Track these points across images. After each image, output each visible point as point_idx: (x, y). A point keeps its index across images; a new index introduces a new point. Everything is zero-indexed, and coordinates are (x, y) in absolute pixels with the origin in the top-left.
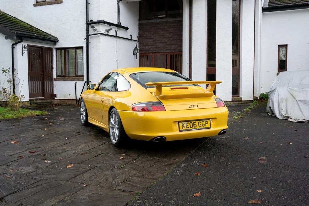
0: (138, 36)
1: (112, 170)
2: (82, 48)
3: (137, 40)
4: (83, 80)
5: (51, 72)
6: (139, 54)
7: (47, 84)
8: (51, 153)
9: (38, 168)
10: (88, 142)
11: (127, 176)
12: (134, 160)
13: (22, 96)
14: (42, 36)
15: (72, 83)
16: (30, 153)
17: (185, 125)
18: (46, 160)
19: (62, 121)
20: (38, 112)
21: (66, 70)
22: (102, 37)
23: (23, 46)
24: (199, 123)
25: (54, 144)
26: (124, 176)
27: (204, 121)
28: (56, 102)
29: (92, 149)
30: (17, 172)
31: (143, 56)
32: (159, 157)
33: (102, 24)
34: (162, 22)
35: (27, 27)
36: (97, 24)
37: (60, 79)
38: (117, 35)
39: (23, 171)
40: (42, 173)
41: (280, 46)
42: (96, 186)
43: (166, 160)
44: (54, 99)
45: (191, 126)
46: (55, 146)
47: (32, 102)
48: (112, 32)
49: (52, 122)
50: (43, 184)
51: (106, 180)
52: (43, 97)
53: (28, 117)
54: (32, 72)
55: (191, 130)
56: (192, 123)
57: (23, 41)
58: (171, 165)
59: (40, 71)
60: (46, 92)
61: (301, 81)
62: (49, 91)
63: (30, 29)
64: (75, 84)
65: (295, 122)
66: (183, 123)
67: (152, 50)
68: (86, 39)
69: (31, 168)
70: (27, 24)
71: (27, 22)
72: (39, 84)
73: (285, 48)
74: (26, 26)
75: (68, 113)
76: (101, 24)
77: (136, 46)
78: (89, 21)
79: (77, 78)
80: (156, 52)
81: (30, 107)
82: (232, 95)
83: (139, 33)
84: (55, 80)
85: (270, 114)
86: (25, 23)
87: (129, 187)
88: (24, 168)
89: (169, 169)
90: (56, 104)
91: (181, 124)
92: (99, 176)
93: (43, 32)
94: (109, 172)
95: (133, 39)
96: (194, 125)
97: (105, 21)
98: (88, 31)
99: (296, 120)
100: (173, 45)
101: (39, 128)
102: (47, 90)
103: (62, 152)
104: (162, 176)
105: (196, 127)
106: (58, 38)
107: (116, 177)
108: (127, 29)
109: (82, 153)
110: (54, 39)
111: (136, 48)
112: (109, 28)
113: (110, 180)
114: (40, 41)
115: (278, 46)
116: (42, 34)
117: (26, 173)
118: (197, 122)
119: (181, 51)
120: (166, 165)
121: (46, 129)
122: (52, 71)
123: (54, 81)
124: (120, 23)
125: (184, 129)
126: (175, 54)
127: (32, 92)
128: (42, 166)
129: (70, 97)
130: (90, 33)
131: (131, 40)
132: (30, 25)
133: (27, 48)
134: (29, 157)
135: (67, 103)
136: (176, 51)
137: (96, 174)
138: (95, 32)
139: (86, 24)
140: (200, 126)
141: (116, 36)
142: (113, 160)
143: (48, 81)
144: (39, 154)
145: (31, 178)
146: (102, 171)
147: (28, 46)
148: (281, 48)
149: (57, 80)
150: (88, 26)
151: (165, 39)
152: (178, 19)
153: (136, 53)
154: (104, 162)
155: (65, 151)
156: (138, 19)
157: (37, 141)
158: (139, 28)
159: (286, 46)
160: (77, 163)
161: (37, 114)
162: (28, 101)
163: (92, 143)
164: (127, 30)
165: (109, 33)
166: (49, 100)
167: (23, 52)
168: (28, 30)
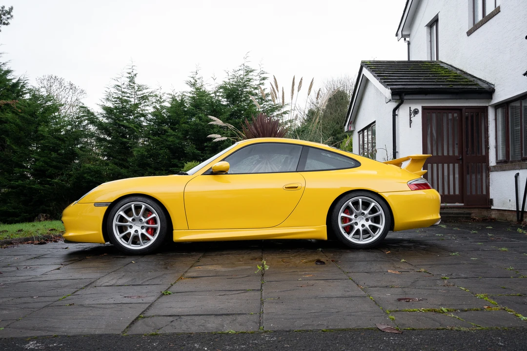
7: (473, 178)
14: (455, 87)
15: (510, 176)
21: (508, 147)
23: (412, 109)
44: (490, 208)
52: (461, 203)
62: (479, 193)
71: (462, 68)
84: (492, 169)
102: (473, 190)
106: (493, 85)
110: (481, 88)
122: (487, 153)
123: (490, 173)
129: (510, 206)
132: (464, 72)
133: (421, 113)
147: (423, 109)
166: (476, 211)
167: (411, 120)
168: (434, 82)
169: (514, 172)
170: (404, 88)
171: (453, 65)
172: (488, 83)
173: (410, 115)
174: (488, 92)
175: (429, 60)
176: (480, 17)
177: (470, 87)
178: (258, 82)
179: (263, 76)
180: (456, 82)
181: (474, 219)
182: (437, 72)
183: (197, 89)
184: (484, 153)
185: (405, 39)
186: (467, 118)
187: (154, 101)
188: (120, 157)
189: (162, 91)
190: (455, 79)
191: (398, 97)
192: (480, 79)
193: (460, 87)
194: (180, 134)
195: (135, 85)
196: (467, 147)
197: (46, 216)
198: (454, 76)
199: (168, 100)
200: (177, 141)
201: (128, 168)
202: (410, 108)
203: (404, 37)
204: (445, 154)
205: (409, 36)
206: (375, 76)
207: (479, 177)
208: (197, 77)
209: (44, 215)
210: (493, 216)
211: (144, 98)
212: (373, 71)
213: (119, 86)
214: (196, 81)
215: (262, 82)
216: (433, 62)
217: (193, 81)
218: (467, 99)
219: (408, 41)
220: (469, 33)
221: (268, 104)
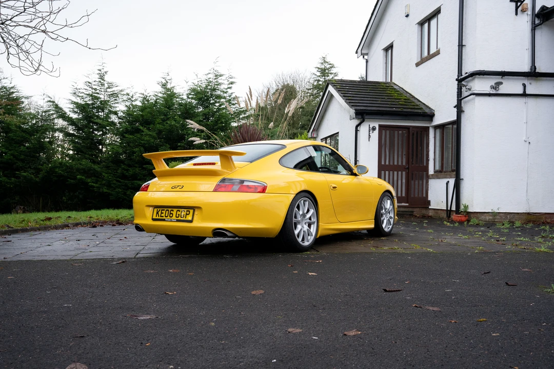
14: (405, 110)
15: (444, 183)
17: (160, 213)
21: (443, 160)
23: (371, 127)
24: (178, 212)
27: (185, 210)
28: (431, 213)
33: (478, 76)
36: (471, 78)
38: (525, 92)
44: (427, 207)
45: (167, 215)
48: (511, 89)
52: (406, 203)
55: (164, 220)
56: (168, 210)
62: (420, 195)
66: (159, 209)
68: (456, 107)
84: (431, 177)
91: (156, 210)
96: (170, 214)
97: (484, 71)
98: (460, 93)
105: (172, 217)
106: (434, 110)
110: (426, 113)
112: (498, 82)
118: (175, 210)
122: (428, 164)
123: (430, 180)
124: (536, 68)
125: (157, 217)
129: (442, 206)
130: (463, 95)
133: (377, 130)
135: (440, 216)
138: (468, 92)
139: (457, 82)
140: (177, 216)
141: (524, 95)
147: (380, 126)
150: (459, 84)
165: (498, 90)
166: (418, 209)
167: (369, 136)
168: (388, 104)
169: (445, 180)
170: (365, 110)
171: (404, 88)
172: (430, 108)
173: (369, 131)
174: (429, 116)
175: (385, 81)
176: (425, 54)
177: (416, 111)
178: (226, 87)
179: (231, 80)
180: (406, 105)
181: (416, 216)
182: (391, 95)
183: (168, 90)
184: (425, 164)
185: (364, 57)
186: (413, 134)
187: (125, 99)
188: (90, 153)
189: (134, 91)
190: (405, 102)
191: (360, 117)
192: (424, 104)
193: (409, 110)
194: (154, 134)
195: (105, 82)
196: (412, 158)
197: (24, 208)
198: (404, 99)
199: (140, 99)
200: (152, 140)
201: (98, 164)
202: (369, 125)
203: (363, 55)
204: (396, 163)
205: (367, 54)
206: (341, 96)
207: (421, 182)
208: (168, 78)
209: (22, 207)
210: (430, 214)
211: (114, 95)
212: (339, 91)
213: (89, 83)
214: (167, 82)
215: (230, 86)
216: (388, 83)
217: (164, 81)
218: (414, 120)
219: (367, 60)
220: (418, 65)
221: (234, 106)
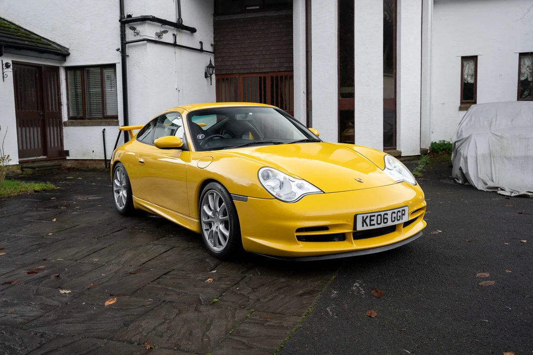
0: (213, 43)
1: (197, 310)
2: (113, 66)
3: (211, 51)
4: (117, 124)
5: (58, 110)
6: (216, 75)
7: (51, 132)
8: (69, 273)
9: (45, 307)
10: (140, 246)
11: (231, 323)
12: (237, 285)
13: (6, 157)
14: (39, 45)
15: (97, 130)
16: (28, 273)
18: (62, 289)
19: (83, 202)
20: (37, 185)
21: (85, 106)
22: (150, 46)
23: (4, 63)
25: (74, 253)
26: (225, 323)
28: (69, 165)
29: (150, 260)
30: (5, 318)
31: (223, 80)
32: (283, 277)
33: (149, 21)
34: (255, 17)
35: (9, 28)
36: (141, 22)
37: (75, 123)
38: (175, 42)
39: (15, 316)
40: (55, 320)
41: (464, 59)
42: (171, 349)
43: (298, 282)
44: (65, 159)
46: (76, 256)
47: (25, 165)
48: (168, 38)
49: (65, 206)
50: (59, 347)
51: (190, 335)
52: (44, 156)
53: (19, 195)
54: (23, 111)
57: (4, 54)
58: (310, 293)
59: (38, 110)
60: (49, 146)
61: (513, 120)
62: (56, 146)
63: (16, 33)
64: (103, 132)
65: (511, 196)
67: (238, 68)
68: (120, 50)
69: (31, 308)
70: (8, 23)
71: (10, 20)
72: (36, 132)
73: (472, 61)
74: (6, 26)
75: (93, 185)
76: (148, 23)
77: (211, 61)
78: (126, 16)
79: (106, 122)
80: (246, 72)
81: (21, 174)
82: (384, 146)
83: (214, 38)
84: (66, 124)
85: (460, 182)
86: (6, 20)
87: (239, 349)
88: (18, 309)
89: (310, 304)
90: (69, 169)
92: (173, 323)
93: (39, 38)
94: (191, 315)
95: (204, 49)
97: (154, 17)
98: (123, 36)
99: (512, 192)
100: (276, 59)
101: (41, 219)
102: (52, 143)
103: (90, 269)
104: (299, 320)
106: (68, 49)
107: (209, 325)
108: (193, 30)
109: (131, 270)
110: (61, 51)
111: (210, 66)
112: (162, 30)
113: (198, 332)
114: (36, 54)
115: (460, 58)
116: (39, 41)
117: (23, 321)
119: (291, 70)
120: (301, 295)
121: (55, 220)
122: (60, 109)
123: (63, 127)
124: (182, 21)
126: (279, 75)
127: (25, 148)
128: (54, 302)
129: (94, 156)
130: (128, 40)
131: (201, 50)
132: (16, 25)
133: (11, 67)
134: (26, 283)
135: (90, 167)
136: (282, 70)
137: (166, 319)
138: (137, 36)
139: (119, 23)
141: (175, 45)
142: (195, 286)
143: (53, 126)
144: (45, 274)
145: (33, 333)
146: (176, 311)
147: (13, 63)
148: (466, 61)
149: (70, 124)
150: (123, 25)
151: (261, 49)
152: (284, 13)
153: (211, 75)
154: (178, 290)
155: (97, 267)
156: (213, 12)
157: (40, 246)
158: (215, 29)
159: (474, 58)
160: (125, 295)
161: (36, 190)
162: (18, 163)
163: (148, 247)
164: (194, 33)
165: (161, 38)
166: (56, 162)
167: (4, 75)
173: (3, 68)
193: (43, 46)
202: (2, 61)
